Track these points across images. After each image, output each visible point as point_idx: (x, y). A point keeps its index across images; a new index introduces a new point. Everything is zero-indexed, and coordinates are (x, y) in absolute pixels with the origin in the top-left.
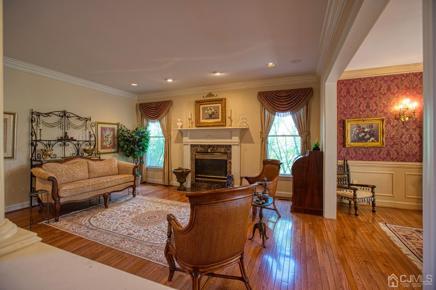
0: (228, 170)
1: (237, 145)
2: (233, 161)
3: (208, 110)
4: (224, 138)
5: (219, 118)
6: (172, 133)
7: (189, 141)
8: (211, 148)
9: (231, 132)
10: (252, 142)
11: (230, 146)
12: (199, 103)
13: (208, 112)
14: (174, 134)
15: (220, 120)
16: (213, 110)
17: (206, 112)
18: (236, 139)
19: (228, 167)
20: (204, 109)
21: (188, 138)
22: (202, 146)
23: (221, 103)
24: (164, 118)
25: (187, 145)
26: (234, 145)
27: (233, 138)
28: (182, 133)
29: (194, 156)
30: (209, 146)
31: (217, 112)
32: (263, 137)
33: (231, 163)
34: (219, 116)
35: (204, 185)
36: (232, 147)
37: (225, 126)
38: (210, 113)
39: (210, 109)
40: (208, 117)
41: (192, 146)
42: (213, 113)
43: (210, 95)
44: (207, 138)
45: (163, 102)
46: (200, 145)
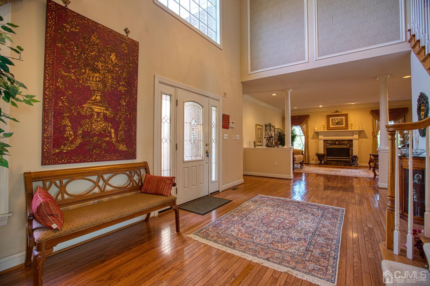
0: (350, 154)
1: (357, 139)
2: (354, 149)
3: (336, 120)
4: (347, 136)
5: (343, 125)
6: (309, 133)
7: (323, 138)
8: (338, 142)
9: (353, 133)
10: (367, 138)
11: (352, 140)
12: (329, 116)
13: (336, 121)
14: (311, 134)
15: (344, 126)
16: (339, 120)
17: (334, 121)
18: (356, 136)
19: (350, 152)
20: (332, 120)
21: (322, 136)
22: (331, 140)
23: (345, 116)
24: (304, 125)
25: (322, 140)
26: (355, 140)
27: (354, 135)
28: (317, 134)
29: (326, 146)
30: (337, 140)
31: (342, 122)
32: (374, 135)
33: (352, 150)
34: (343, 123)
35: (333, 162)
36: (354, 141)
37: (348, 129)
38: (337, 122)
39: (337, 120)
40: (336, 124)
41: (325, 141)
42: (339, 122)
43: (337, 112)
44: (335, 136)
45: (303, 116)
46: (330, 140)
